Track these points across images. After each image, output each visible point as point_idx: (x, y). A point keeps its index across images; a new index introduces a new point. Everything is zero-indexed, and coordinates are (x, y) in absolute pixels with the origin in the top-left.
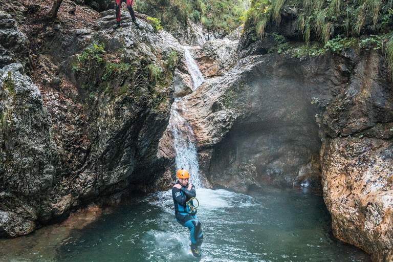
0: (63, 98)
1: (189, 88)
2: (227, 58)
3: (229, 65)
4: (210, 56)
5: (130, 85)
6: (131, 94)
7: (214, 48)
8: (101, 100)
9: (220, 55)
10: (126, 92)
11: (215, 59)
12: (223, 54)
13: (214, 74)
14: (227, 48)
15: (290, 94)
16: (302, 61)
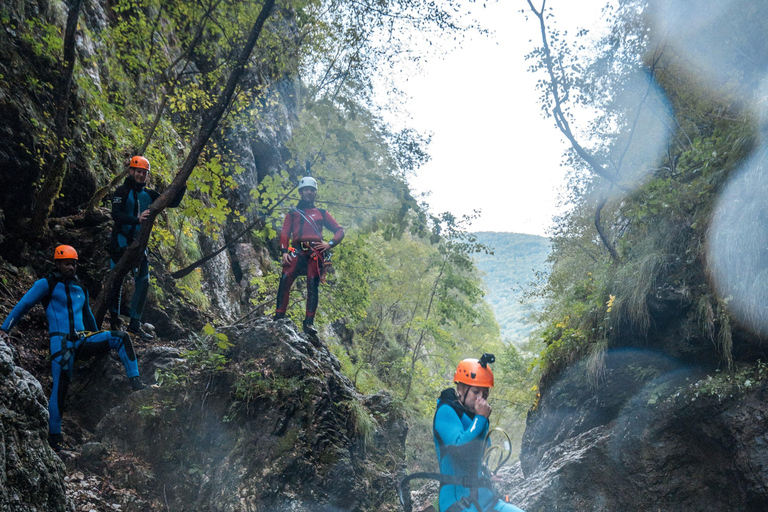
0: (113, 488)
5: (301, 431)
6: (308, 455)
8: (220, 480)
10: (292, 450)
15: (689, 505)
16: (724, 401)
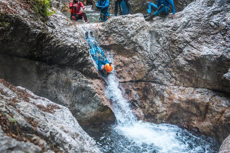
1: (107, 107)
2: (157, 49)
3: (163, 62)
4: (125, 45)
7: (131, 32)
9: (143, 45)
11: (135, 50)
12: (149, 43)
13: (140, 77)
14: (150, 32)
